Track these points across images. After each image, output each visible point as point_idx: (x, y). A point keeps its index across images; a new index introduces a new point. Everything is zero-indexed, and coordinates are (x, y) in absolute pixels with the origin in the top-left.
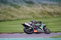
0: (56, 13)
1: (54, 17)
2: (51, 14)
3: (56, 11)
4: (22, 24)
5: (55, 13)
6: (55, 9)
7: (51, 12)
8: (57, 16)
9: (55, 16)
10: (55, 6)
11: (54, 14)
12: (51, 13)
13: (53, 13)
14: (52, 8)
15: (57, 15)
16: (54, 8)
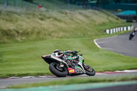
0: (21, 31)
1: (17, 42)
2: (11, 35)
3: (20, 27)
4: (43, 58)
5: (18, 32)
6: (20, 22)
7: (10, 30)
8: (23, 38)
9: (19, 40)
10: (18, 16)
11: (17, 34)
12: (9, 33)
13: (15, 32)
14: (11, 21)
15: (22, 36)
16: (16, 21)
